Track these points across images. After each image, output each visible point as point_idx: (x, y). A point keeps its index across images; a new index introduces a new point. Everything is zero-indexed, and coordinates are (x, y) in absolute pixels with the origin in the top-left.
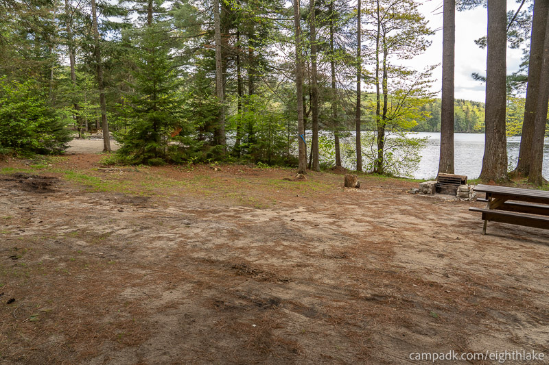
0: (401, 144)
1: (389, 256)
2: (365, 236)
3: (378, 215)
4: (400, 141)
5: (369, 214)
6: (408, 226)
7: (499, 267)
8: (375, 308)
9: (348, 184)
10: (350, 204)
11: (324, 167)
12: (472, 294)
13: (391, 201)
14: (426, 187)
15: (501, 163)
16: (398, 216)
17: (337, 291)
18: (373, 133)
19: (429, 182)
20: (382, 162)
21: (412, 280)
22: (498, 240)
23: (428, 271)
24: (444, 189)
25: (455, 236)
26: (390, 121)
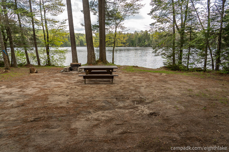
0: (56, 52)
1: (45, 100)
2: (36, 94)
3: (44, 84)
4: (56, 51)
5: (40, 84)
6: (56, 86)
7: (88, 95)
8: (35, 124)
9: (31, 72)
10: (31, 81)
11: (21, 65)
12: (76, 107)
13: (51, 77)
14: (66, 69)
15: (93, 57)
16: (53, 83)
17: (17, 122)
18: (43, 48)
19: (67, 67)
20: (49, 60)
21: (53, 108)
22: (89, 85)
23: (61, 103)
24: (73, 69)
25: (74, 87)
26: (50, 43)
